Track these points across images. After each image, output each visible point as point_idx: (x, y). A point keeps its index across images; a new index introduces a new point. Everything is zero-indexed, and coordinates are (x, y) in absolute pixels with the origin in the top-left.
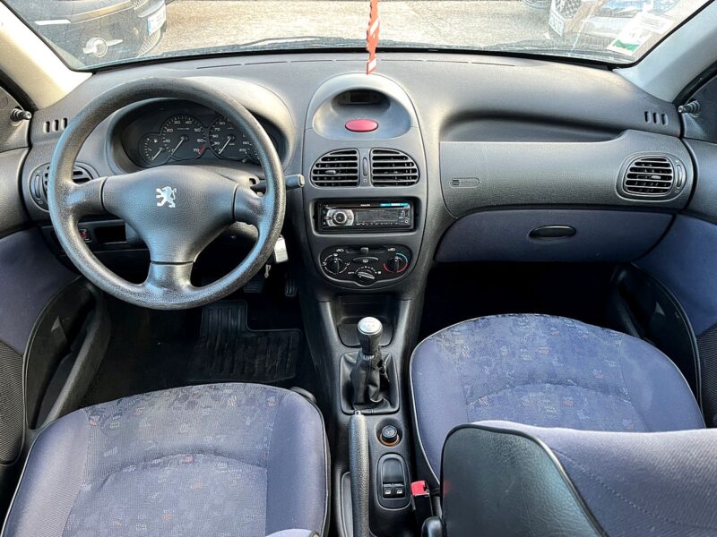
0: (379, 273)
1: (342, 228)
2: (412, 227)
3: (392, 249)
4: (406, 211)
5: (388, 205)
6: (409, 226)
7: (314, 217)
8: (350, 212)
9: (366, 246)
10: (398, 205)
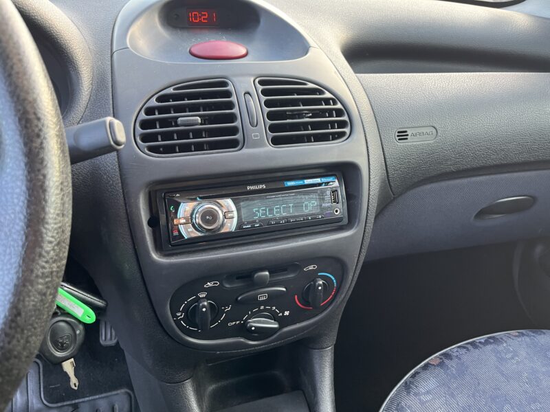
0: (287, 313)
1: (214, 239)
2: (346, 221)
3: (311, 268)
4: (334, 192)
5: (300, 183)
6: (339, 220)
7: (150, 223)
8: (228, 203)
9: (263, 270)
10: (318, 180)
